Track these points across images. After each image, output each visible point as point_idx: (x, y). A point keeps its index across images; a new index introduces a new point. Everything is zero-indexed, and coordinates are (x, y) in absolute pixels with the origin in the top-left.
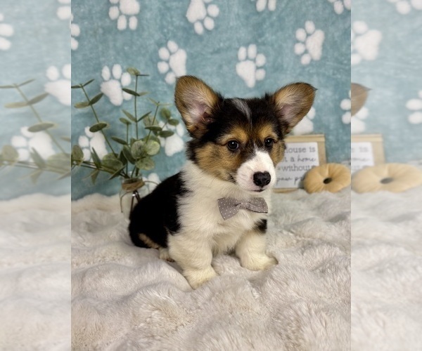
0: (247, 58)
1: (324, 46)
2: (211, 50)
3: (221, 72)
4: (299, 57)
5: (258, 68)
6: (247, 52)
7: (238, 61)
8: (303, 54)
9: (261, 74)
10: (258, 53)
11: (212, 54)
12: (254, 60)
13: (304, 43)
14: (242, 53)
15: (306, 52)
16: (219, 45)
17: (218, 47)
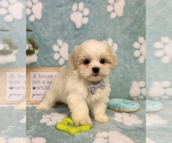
0: (78, 10)
1: (125, 9)
2: (58, 5)
3: (62, 18)
4: (109, 13)
5: (84, 16)
6: (78, 6)
7: (72, 12)
8: (111, 12)
9: (86, 21)
10: (85, 7)
11: (58, 7)
12: (82, 12)
13: (113, 6)
14: (74, 7)
15: (114, 11)
16: (62, 2)
17: (61, 3)
